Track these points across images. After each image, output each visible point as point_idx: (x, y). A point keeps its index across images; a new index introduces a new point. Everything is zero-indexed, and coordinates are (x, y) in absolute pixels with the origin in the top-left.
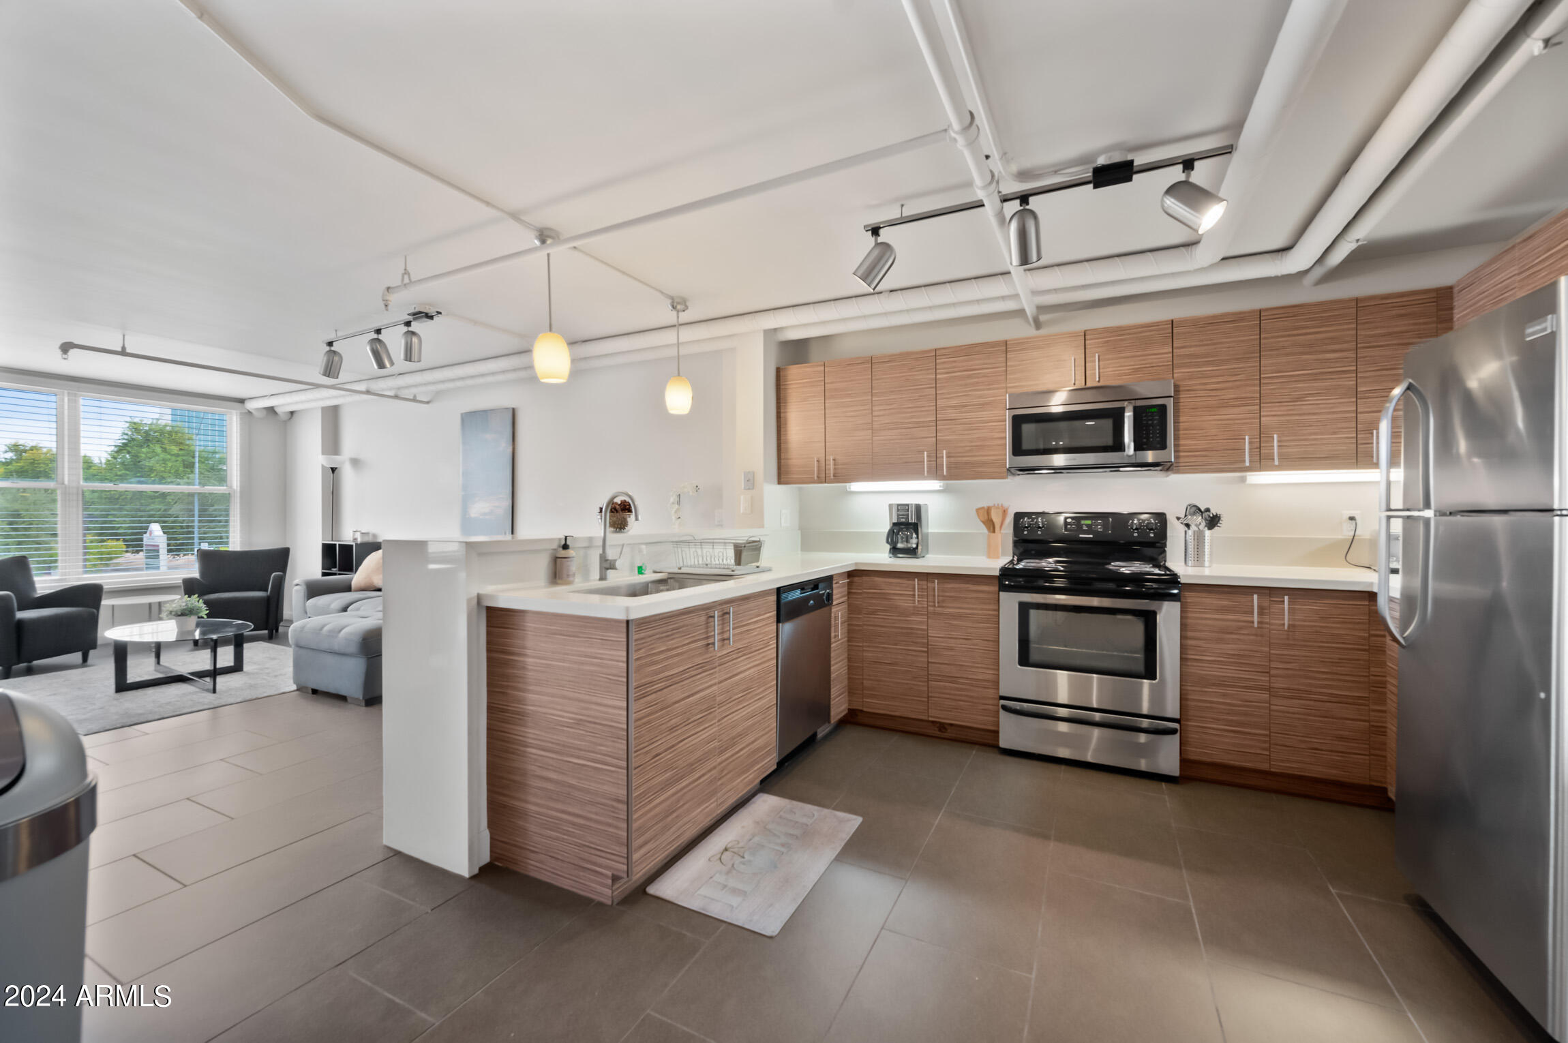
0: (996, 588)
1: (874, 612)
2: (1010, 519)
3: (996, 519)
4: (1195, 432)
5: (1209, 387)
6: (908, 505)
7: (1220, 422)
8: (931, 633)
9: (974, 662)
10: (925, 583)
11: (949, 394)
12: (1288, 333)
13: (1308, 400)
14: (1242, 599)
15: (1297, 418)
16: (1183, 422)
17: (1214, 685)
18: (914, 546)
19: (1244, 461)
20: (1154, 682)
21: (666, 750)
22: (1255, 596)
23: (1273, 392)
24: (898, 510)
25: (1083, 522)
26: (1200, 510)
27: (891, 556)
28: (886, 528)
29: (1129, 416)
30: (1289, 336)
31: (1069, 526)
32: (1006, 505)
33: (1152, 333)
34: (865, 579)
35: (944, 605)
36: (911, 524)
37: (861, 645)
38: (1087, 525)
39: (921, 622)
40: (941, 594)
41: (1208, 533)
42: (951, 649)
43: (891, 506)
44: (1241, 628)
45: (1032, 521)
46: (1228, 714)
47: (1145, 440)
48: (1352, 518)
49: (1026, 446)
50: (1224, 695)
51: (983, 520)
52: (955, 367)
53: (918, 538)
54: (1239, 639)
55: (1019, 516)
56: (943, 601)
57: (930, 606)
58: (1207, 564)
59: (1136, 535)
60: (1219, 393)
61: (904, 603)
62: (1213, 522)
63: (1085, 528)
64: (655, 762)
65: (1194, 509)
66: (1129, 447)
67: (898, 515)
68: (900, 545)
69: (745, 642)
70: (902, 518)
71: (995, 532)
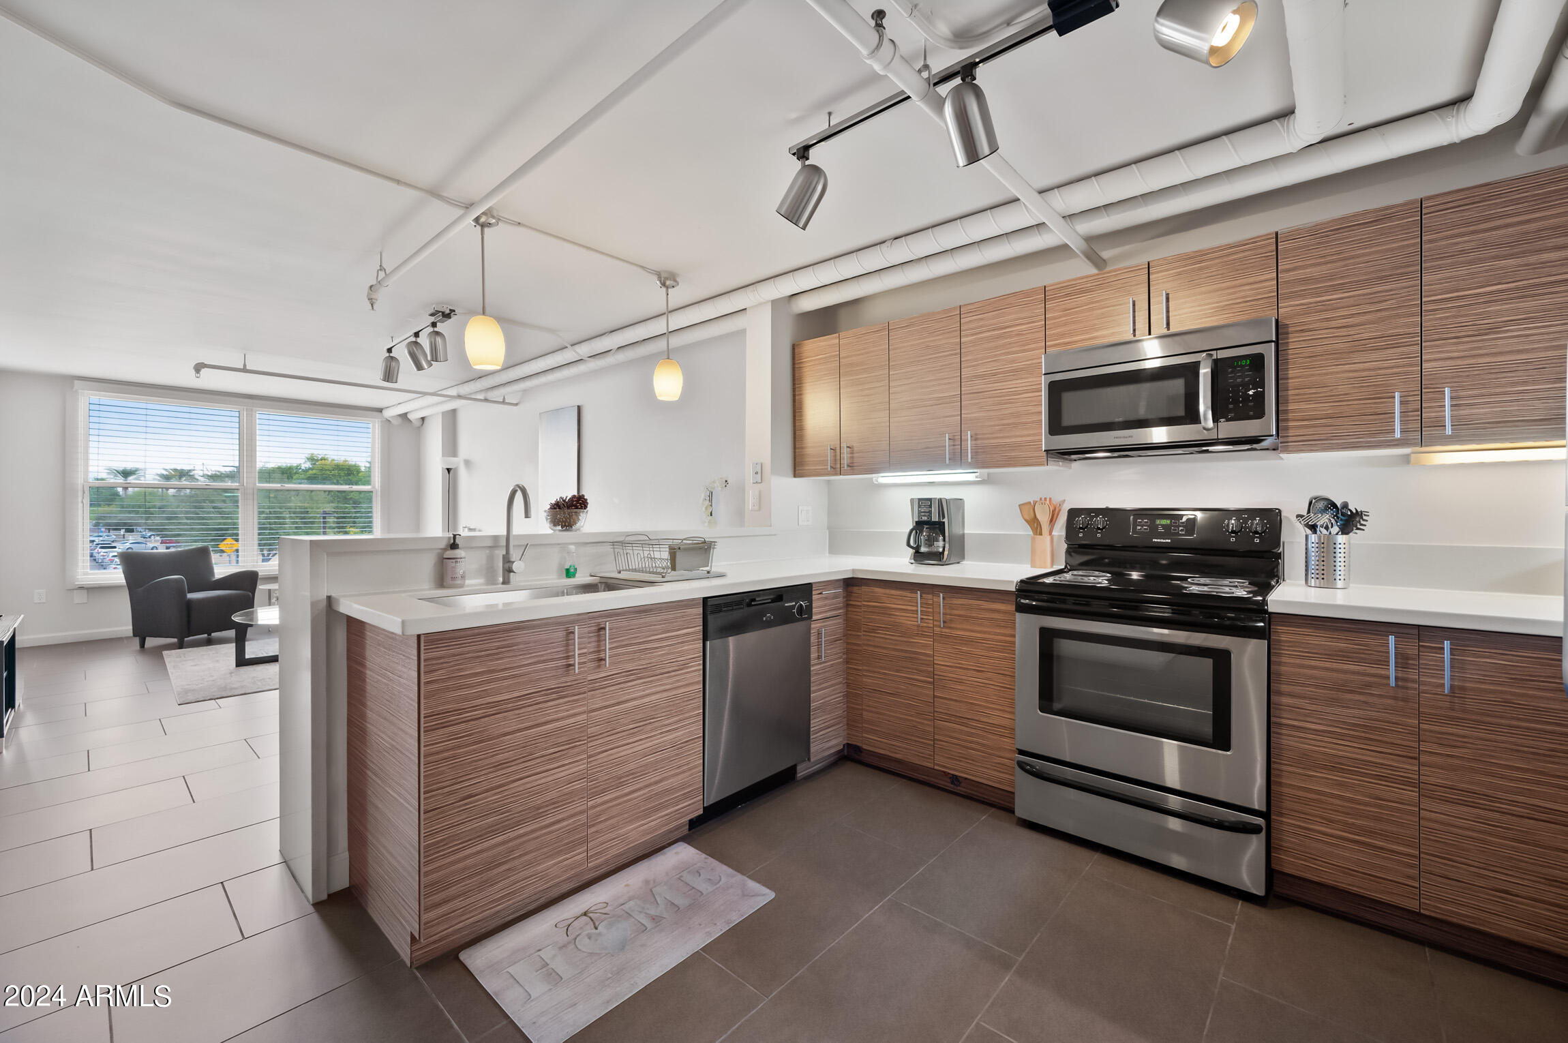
0: (1012, 608)
1: (874, 630)
2: (1062, 519)
3: (1044, 518)
4: (1313, 391)
5: (1334, 324)
6: (930, 500)
7: (1351, 375)
8: (938, 660)
9: (987, 702)
10: (930, 596)
11: (976, 360)
12: (1471, 228)
13: (1507, 331)
14: (1372, 641)
15: (1490, 359)
16: (1292, 378)
17: (1325, 767)
18: (941, 550)
19: (1393, 431)
20: (1228, 753)
21: (487, 791)
22: (1392, 639)
23: (1444, 322)
24: (919, 506)
25: (1158, 522)
26: (1334, 505)
27: (913, 561)
28: (910, 525)
29: (1205, 371)
31: (1139, 528)
32: (1057, 499)
33: (1246, 254)
34: (864, 589)
35: (952, 625)
36: (935, 523)
37: (861, 668)
38: (1163, 526)
39: (925, 646)
40: (948, 611)
41: (1341, 539)
42: (961, 682)
43: (912, 500)
44: (1369, 685)
45: (1091, 520)
46: (1348, 814)
47: (1231, 406)
49: (1067, 421)
50: (1341, 785)
51: (1027, 518)
52: (981, 327)
53: (944, 540)
54: (1363, 702)
55: (1073, 513)
56: (951, 621)
57: (936, 626)
58: (1340, 584)
59: (1232, 540)
60: (1352, 331)
61: (907, 621)
62: (1349, 520)
63: (1161, 530)
64: (466, 804)
65: (1321, 505)
66: (1205, 419)
67: (920, 512)
68: (923, 549)
69: (644, 662)
70: (924, 516)
71: (1041, 535)
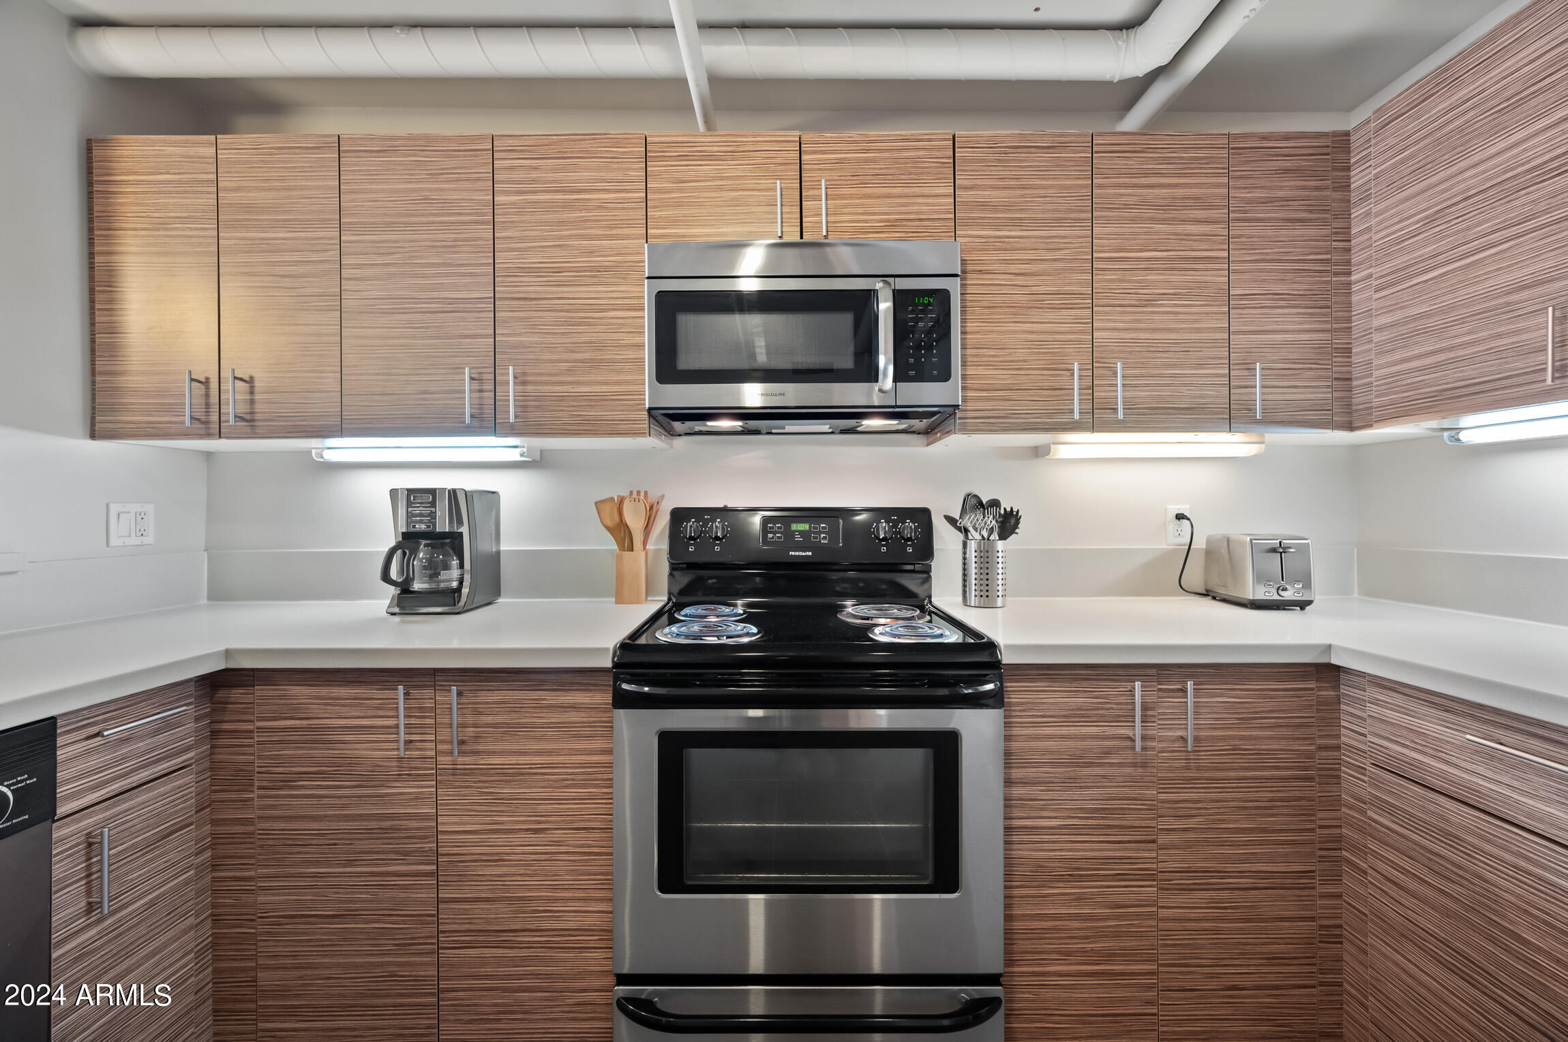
0: (608, 698)
1: (287, 782)
2: (663, 522)
3: (635, 522)
4: (992, 352)
5: (1014, 268)
6: (432, 492)
7: (1030, 337)
8: (448, 823)
9: (554, 888)
10: (428, 693)
11: (522, 239)
13: (1162, 305)
14: (1112, 691)
15: (1147, 335)
16: (971, 333)
17: (1061, 879)
18: (455, 584)
19: (1072, 411)
20: (956, 895)
22: (1138, 684)
23: (1112, 285)
24: (409, 504)
25: (794, 527)
27: (397, 610)
28: (390, 540)
30: (1135, 186)
31: (770, 535)
32: (654, 495)
33: (921, 153)
35: (480, 747)
36: (443, 535)
37: (252, 873)
38: (801, 533)
39: (417, 798)
40: (470, 719)
41: (1000, 545)
42: (498, 860)
43: (394, 493)
44: (1108, 752)
45: (705, 525)
46: (1086, 938)
47: (912, 360)
48: (1180, 517)
49: (685, 362)
50: (1079, 898)
51: (609, 523)
52: (534, 181)
53: (461, 566)
54: (1104, 777)
55: (679, 516)
56: (477, 738)
57: (444, 753)
58: (999, 602)
59: (884, 549)
60: (1030, 281)
61: (369, 751)
62: (1008, 523)
63: (798, 538)
66: (885, 375)
67: (409, 516)
68: (417, 586)
70: (421, 522)
71: (633, 551)
